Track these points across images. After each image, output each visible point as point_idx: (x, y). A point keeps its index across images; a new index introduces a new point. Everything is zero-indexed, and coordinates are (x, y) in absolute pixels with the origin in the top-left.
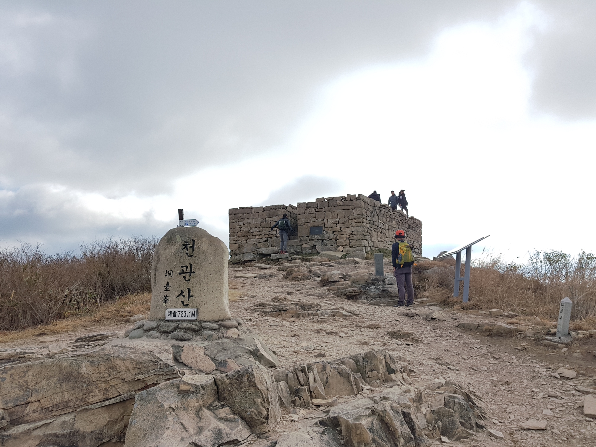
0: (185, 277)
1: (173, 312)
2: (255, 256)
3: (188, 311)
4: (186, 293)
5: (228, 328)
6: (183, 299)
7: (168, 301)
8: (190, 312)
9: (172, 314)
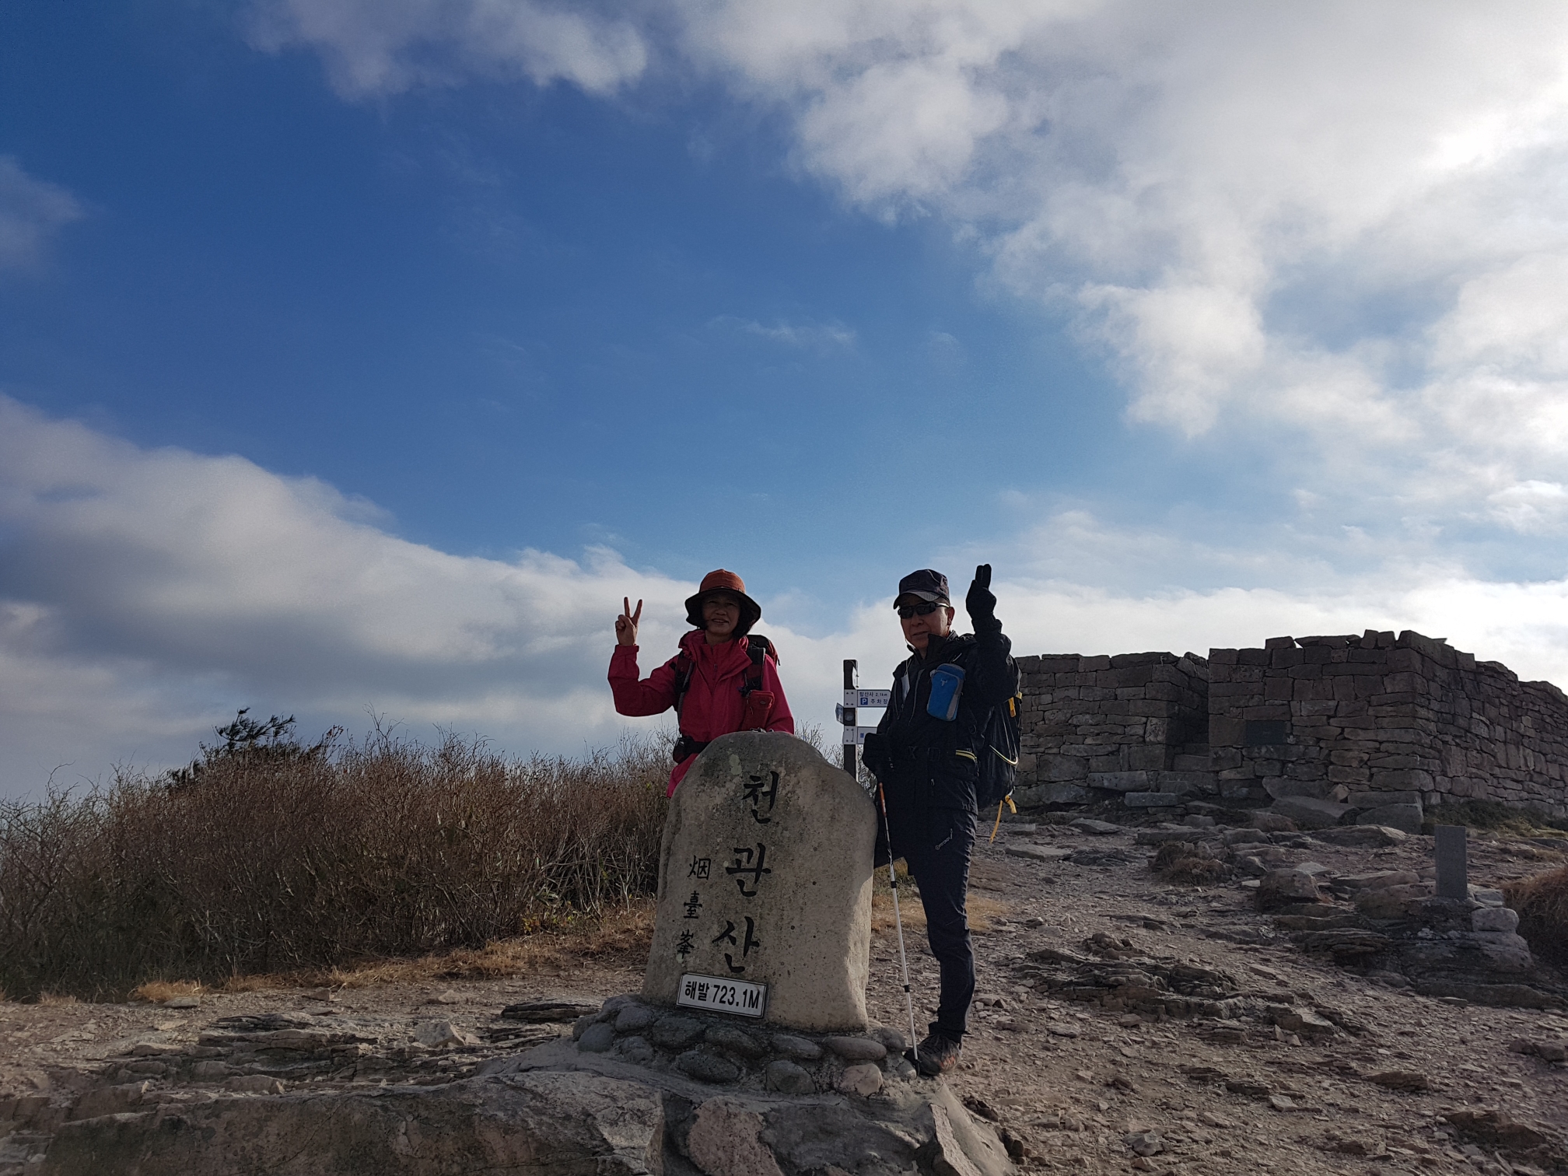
0: (741, 883)
1: (700, 985)
2: (1083, 792)
3: (741, 987)
4: (740, 933)
5: (851, 1059)
6: (731, 950)
7: (690, 949)
8: (745, 993)
9: (697, 992)
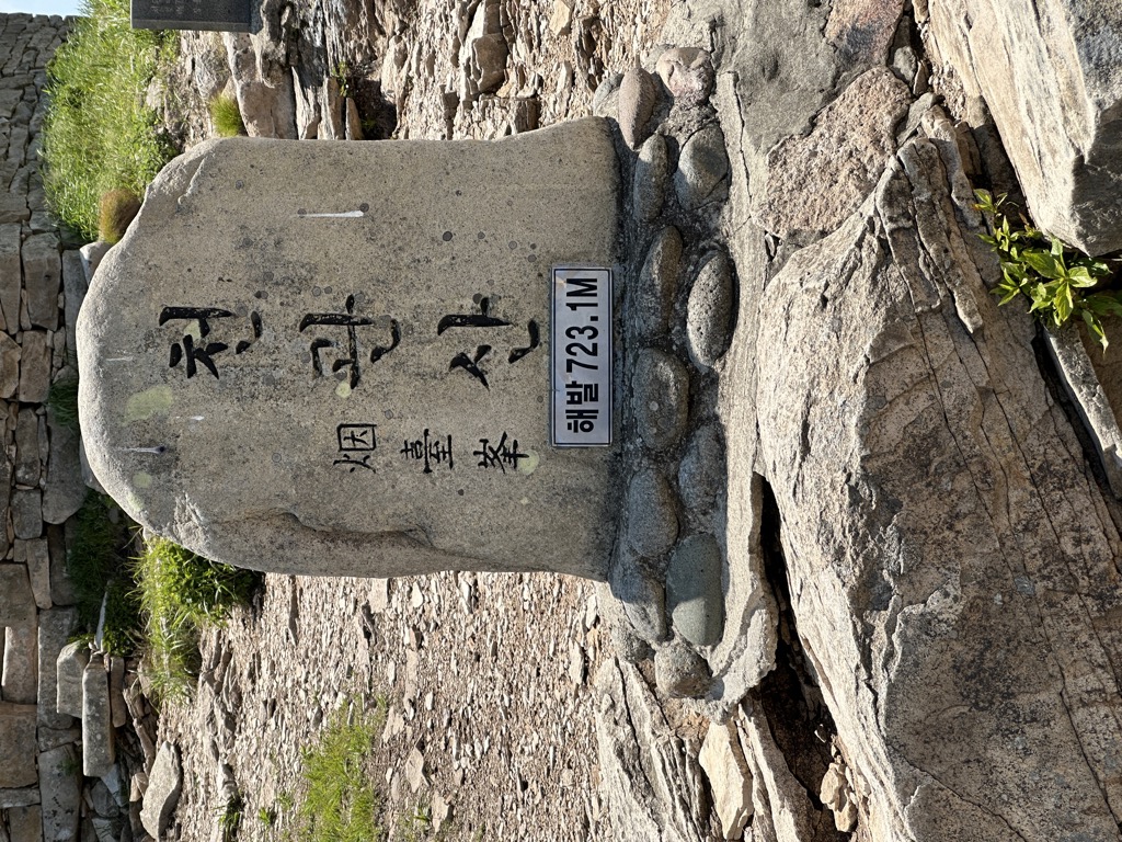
0: (377, 354)
1: (571, 402)
3: (565, 318)
4: (468, 340)
6: (500, 352)
7: (509, 444)
8: (573, 307)
9: (587, 406)
